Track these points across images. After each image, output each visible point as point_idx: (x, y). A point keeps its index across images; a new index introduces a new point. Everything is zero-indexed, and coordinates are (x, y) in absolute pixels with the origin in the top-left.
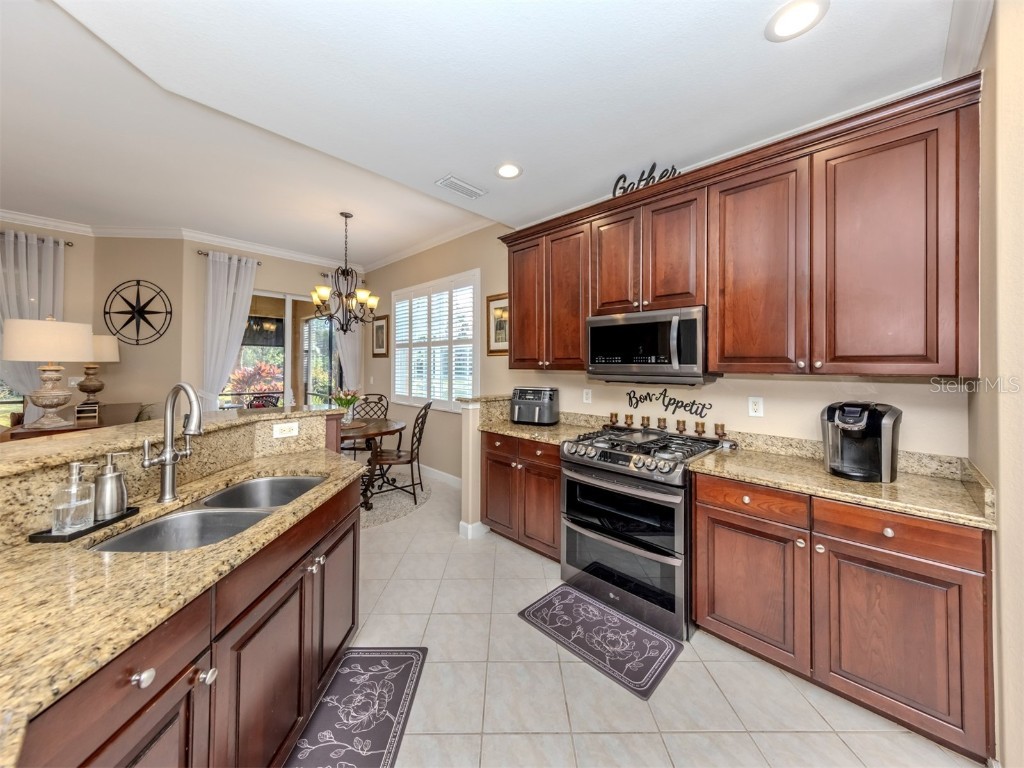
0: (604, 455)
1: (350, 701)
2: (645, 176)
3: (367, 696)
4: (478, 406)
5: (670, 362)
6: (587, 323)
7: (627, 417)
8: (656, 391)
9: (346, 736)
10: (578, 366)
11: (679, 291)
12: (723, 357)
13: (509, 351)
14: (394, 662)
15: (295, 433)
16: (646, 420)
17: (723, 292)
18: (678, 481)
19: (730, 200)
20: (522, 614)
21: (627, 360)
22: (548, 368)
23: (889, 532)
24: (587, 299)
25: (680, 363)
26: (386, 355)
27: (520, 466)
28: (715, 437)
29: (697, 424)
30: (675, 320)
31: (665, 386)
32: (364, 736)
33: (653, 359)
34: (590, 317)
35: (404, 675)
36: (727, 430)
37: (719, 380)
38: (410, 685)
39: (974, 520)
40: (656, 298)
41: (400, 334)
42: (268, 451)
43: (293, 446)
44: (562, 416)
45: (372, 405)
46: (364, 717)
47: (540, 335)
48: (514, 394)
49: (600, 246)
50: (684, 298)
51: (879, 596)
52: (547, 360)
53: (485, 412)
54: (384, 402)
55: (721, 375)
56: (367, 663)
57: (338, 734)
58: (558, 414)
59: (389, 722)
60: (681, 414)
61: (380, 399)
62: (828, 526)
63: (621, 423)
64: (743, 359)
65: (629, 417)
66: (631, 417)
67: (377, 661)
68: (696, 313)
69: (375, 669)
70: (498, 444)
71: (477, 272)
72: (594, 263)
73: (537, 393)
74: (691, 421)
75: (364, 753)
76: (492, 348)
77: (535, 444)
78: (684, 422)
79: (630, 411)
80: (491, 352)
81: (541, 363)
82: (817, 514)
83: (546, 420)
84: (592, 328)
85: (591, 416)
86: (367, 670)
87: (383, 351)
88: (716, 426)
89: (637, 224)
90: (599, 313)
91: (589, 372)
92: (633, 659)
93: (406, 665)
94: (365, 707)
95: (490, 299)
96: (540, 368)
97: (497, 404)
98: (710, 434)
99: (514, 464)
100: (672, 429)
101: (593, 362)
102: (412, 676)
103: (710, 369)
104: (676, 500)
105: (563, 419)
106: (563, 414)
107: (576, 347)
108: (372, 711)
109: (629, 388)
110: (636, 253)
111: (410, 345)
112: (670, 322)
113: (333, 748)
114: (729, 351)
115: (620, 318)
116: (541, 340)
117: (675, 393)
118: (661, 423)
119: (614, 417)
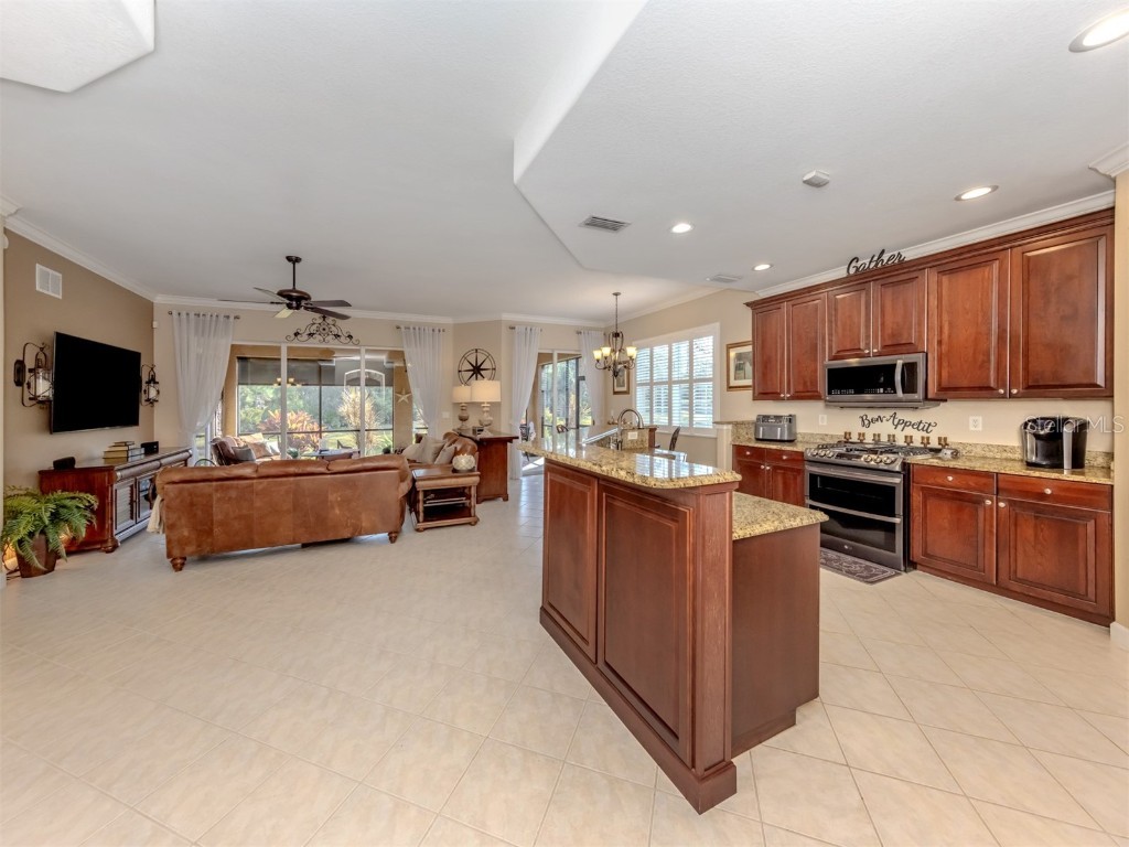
0: (840, 456)
4: (730, 427)
5: (895, 392)
6: (824, 366)
7: (860, 434)
8: (887, 414)
10: (815, 397)
11: (903, 342)
12: (941, 389)
13: (753, 387)
16: (877, 438)
17: (940, 342)
18: (898, 468)
19: (945, 279)
21: (859, 391)
22: (789, 399)
23: (1048, 491)
24: (824, 349)
25: (904, 392)
26: (627, 392)
27: (767, 468)
28: (937, 446)
29: (923, 438)
30: (900, 363)
31: (894, 410)
33: (882, 390)
34: (827, 362)
36: (948, 441)
37: (942, 404)
39: (1103, 481)
40: (884, 347)
41: (641, 374)
44: (799, 436)
47: (782, 374)
48: (758, 419)
49: (836, 310)
50: (909, 347)
51: (1042, 530)
52: (789, 392)
53: (735, 431)
55: (946, 401)
60: (909, 431)
62: (1009, 491)
63: (854, 439)
64: (956, 389)
65: (862, 435)
66: (864, 435)
68: (918, 358)
70: (748, 453)
71: (717, 325)
72: (830, 321)
73: (778, 418)
74: (917, 437)
76: (731, 385)
77: (782, 452)
78: (911, 437)
79: (864, 430)
80: (730, 388)
81: (782, 395)
82: (1001, 485)
83: (786, 438)
84: (829, 370)
85: (826, 435)
87: (625, 389)
88: (940, 439)
89: (868, 294)
90: (835, 358)
91: (826, 401)
95: (730, 347)
96: (783, 399)
97: (744, 426)
98: (934, 444)
99: (763, 467)
100: (901, 442)
101: (830, 393)
103: (930, 396)
104: (898, 480)
105: (799, 438)
106: (800, 434)
107: (814, 383)
109: (862, 412)
110: (867, 315)
111: (651, 384)
112: (895, 365)
114: (944, 384)
115: (853, 362)
116: (783, 377)
117: (903, 415)
118: (892, 438)
119: (847, 435)
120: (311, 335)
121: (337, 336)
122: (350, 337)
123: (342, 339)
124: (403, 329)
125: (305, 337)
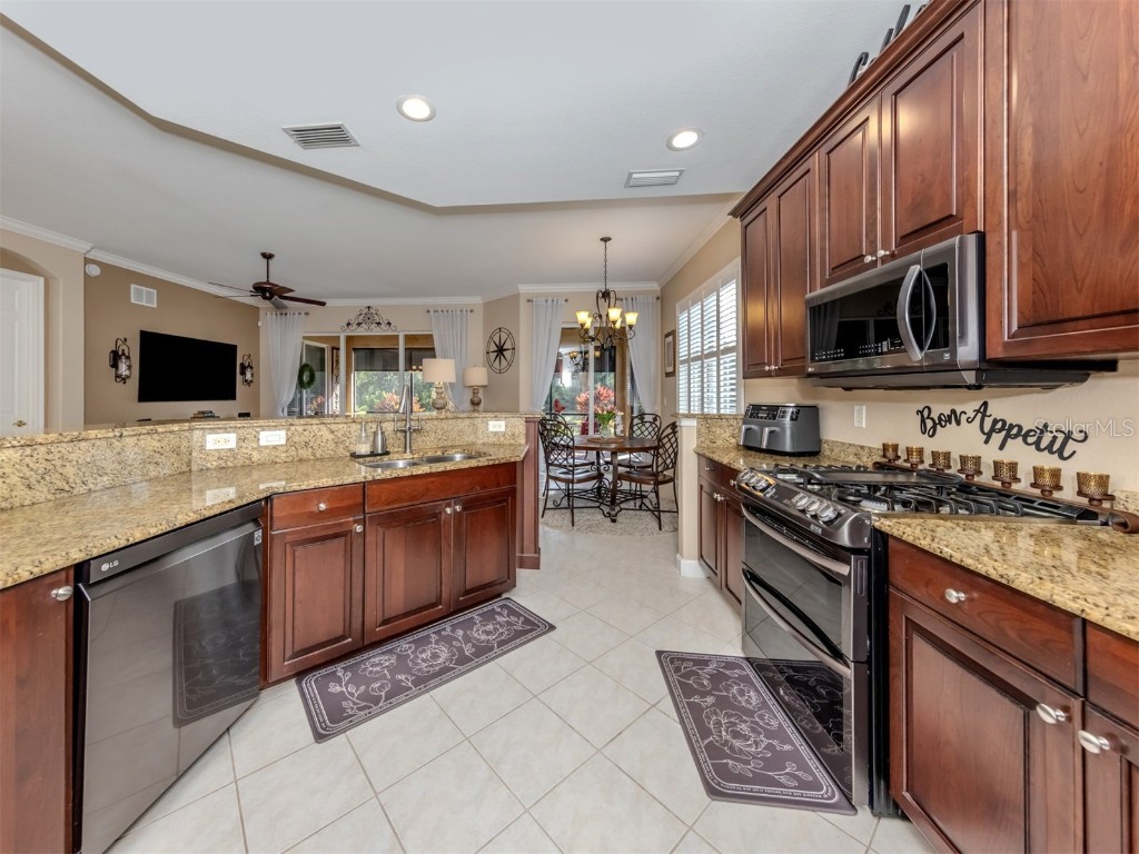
1: (484, 626)
3: (496, 629)
4: (694, 423)
7: (911, 451)
9: (467, 639)
11: (934, 218)
14: (527, 621)
15: (503, 429)
16: (942, 458)
20: (659, 653)
22: (777, 374)
26: (674, 374)
27: (719, 499)
29: (1043, 472)
30: (912, 272)
32: (474, 646)
33: (885, 346)
35: (525, 632)
36: (1114, 488)
38: (523, 639)
40: (901, 240)
42: (486, 440)
43: (502, 439)
44: (825, 446)
45: (647, 425)
46: (483, 637)
47: (769, 330)
48: (747, 411)
50: (943, 228)
53: (704, 430)
54: (658, 423)
56: (512, 612)
57: (465, 636)
58: (819, 442)
59: (492, 649)
61: (655, 419)
63: (901, 460)
65: (915, 451)
67: (518, 615)
69: (513, 619)
70: (708, 470)
72: (823, 211)
73: (771, 409)
75: (467, 653)
77: (732, 471)
78: (1014, 466)
79: (921, 440)
81: (767, 368)
83: (787, 447)
85: (862, 447)
86: (508, 616)
87: (671, 369)
88: (1087, 478)
90: (827, 285)
92: (748, 763)
93: (533, 627)
94: (488, 633)
96: (769, 375)
97: (724, 423)
99: (716, 495)
100: (989, 476)
101: (813, 360)
102: (529, 636)
103: (989, 354)
104: (843, 570)
106: (827, 441)
108: (490, 637)
109: (920, 400)
110: (872, 175)
111: (688, 361)
113: (457, 639)
116: (770, 336)
120: (359, 324)
121: (379, 324)
122: (389, 324)
123: (383, 326)
124: (432, 313)
125: (355, 326)
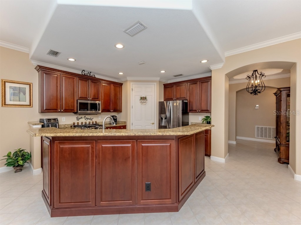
2: (89, 73)
8: (83, 116)
11: (96, 98)
12: (103, 110)
23: (122, 128)
25: (98, 110)
28: (95, 124)
29: (92, 122)
30: (97, 103)
31: (85, 115)
33: (93, 110)
52: (62, 109)
63: (76, 124)
65: (78, 123)
68: (100, 103)
78: (89, 122)
79: (78, 121)
81: (59, 110)
88: (95, 122)
89: (89, 83)
90: (79, 99)
101: (79, 111)
107: (72, 106)
109: (77, 116)
110: (89, 88)
117: (87, 116)
118: (86, 123)
119: (74, 123)
